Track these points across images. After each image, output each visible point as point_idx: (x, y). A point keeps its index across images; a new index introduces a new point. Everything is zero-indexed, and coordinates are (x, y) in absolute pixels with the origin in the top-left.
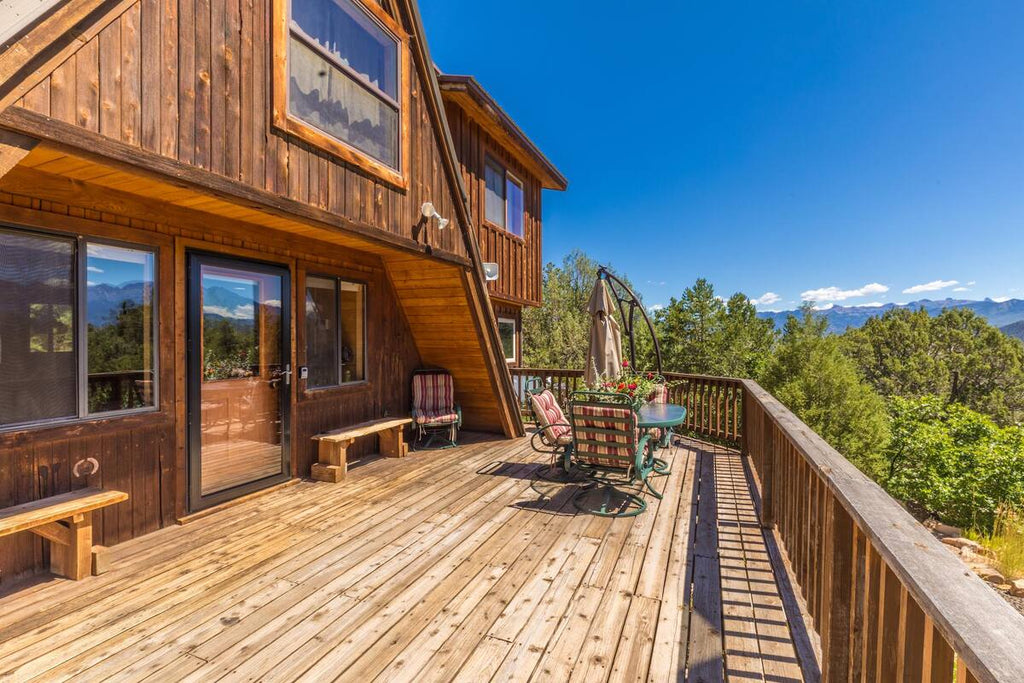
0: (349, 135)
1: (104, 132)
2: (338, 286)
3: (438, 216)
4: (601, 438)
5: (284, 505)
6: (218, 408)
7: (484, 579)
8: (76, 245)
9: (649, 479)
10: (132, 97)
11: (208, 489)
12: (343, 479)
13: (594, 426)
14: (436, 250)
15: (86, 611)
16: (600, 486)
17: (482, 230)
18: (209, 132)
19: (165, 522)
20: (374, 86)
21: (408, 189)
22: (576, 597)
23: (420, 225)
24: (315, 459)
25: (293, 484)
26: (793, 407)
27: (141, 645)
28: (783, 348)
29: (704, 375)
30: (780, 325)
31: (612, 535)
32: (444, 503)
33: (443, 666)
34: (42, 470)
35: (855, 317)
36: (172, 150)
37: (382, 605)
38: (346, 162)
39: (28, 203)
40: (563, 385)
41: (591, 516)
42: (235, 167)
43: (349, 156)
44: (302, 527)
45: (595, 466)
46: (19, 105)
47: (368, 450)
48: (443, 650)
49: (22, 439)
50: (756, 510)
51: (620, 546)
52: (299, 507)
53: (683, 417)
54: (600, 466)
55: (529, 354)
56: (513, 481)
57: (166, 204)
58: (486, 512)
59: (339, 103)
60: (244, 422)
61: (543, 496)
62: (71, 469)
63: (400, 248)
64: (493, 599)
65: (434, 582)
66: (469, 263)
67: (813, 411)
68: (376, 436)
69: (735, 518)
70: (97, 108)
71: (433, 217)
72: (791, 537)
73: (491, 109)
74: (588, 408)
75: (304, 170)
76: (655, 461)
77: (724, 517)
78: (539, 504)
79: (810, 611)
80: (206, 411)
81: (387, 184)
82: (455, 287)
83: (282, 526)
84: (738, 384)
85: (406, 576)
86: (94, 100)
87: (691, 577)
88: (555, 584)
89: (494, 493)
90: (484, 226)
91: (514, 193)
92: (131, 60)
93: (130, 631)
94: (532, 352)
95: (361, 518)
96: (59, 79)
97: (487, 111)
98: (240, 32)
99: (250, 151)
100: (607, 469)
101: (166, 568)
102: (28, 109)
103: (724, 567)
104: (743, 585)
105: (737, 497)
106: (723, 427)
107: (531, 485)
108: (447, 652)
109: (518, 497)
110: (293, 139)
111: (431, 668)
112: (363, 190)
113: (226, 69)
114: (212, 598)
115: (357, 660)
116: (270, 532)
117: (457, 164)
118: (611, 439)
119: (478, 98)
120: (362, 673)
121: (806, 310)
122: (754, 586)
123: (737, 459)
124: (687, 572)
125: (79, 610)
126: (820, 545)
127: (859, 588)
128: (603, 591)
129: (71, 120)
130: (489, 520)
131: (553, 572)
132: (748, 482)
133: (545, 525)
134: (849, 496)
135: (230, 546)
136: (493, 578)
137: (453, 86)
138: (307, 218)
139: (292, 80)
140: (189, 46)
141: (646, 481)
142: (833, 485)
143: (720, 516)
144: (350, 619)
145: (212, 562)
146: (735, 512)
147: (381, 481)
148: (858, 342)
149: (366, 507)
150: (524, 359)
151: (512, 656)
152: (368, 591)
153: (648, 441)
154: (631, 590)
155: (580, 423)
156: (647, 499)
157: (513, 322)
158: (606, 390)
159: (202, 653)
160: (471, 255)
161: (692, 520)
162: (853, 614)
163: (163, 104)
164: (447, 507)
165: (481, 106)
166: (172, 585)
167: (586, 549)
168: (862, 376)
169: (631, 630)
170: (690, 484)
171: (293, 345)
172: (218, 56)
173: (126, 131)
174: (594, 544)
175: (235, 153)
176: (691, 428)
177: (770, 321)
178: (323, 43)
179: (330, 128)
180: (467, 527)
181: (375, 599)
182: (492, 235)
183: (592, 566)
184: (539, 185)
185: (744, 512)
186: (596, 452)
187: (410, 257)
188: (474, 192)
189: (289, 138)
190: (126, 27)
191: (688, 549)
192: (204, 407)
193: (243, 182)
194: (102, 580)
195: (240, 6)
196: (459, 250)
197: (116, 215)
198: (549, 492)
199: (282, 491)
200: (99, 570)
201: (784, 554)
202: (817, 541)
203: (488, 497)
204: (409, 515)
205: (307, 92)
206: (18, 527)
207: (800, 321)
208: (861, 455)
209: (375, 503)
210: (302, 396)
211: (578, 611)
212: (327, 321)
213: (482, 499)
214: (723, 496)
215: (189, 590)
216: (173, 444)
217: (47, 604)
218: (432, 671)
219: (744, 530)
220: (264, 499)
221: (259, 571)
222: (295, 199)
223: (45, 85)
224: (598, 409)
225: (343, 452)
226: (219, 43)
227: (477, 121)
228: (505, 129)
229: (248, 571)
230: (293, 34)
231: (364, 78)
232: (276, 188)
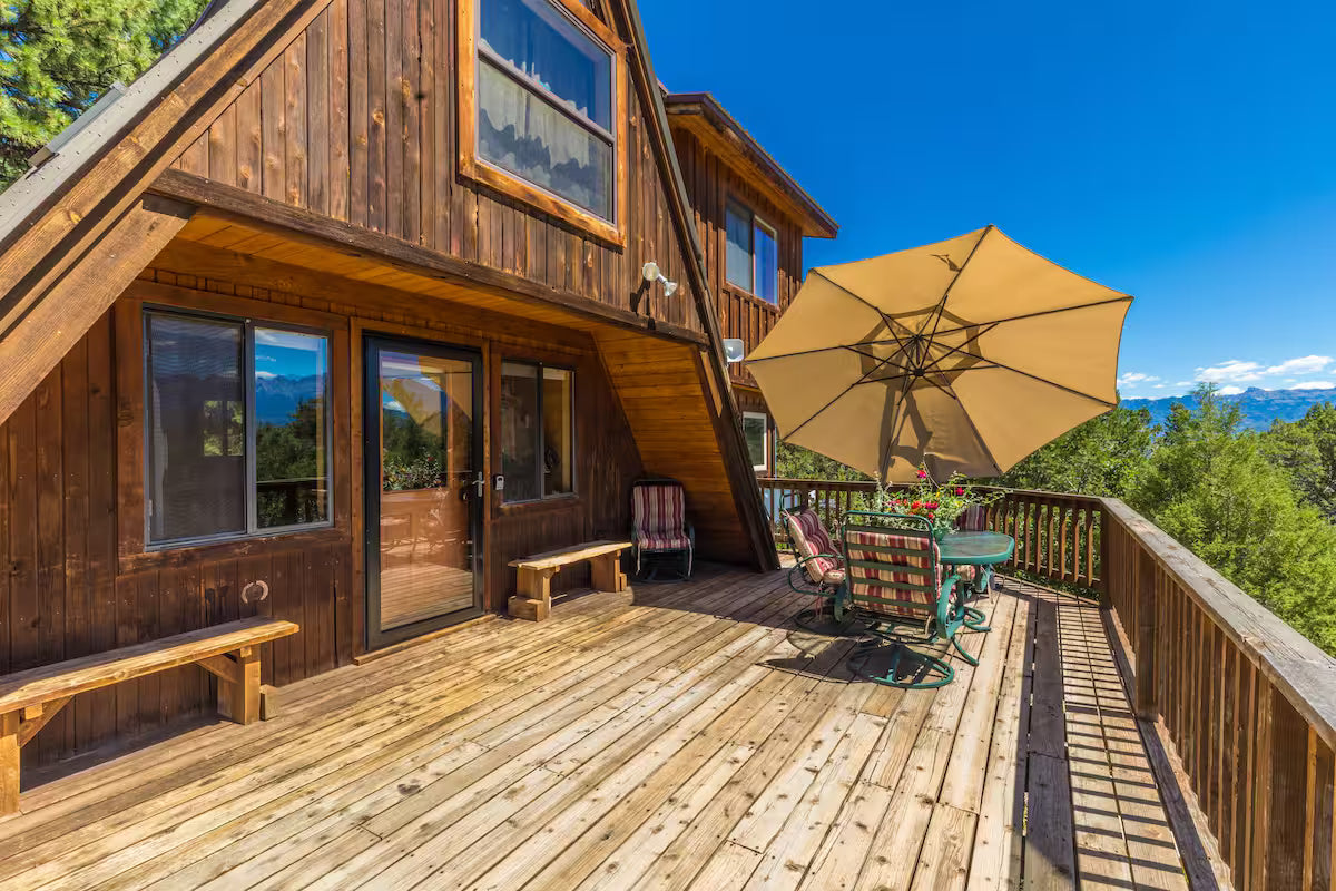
0: (551, 181)
1: (267, 194)
2: (540, 373)
3: (664, 279)
4: (887, 576)
5: (477, 646)
6: (401, 525)
7: (724, 761)
8: (243, 331)
9: (957, 637)
10: (298, 149)
11: (390, 622)
12: (546, 617)
13: (876, 561)
14: (661, 323)
15: (253, 764)
16: (886, 643)
17: (722, 296)
18: (384, 184)
19: (341, 662)
20: (583, 115)
21: (625, 245)
22: (853, 798)
23: (641, 292)
24: (512, 590)
25: (487, 621)
26: (1185, 539)
27: (309, 810)
28: (1165, 452)
29: (1039, 490)
30: (1159, 418)
31: (903, 713)
32: (672, 655)
33: (668, 876)
34: (209, 593)
35: (1286, 405)
36: (342, 211)
37: (591, 785)
38: (548, 215)
39: (193, 283)
40: (832, 502)
41: (872, 685)
42: (415, 227)
43: (551, 206)
44: (495, 676)
45: (878, 616)
46: (176, 166)
47: (578, 581)
48: (668, 854)
49: (188, 558)
50: (1126, 690)
51: (915, 730)
52: (492, 650)
53: (1009, 550)
54: (884, 615)
55: (785, 460)
56: (763, 630)
57: (341, 278)
58: (727, 670)
59: (538, 140)
60: (432, 541)
61: (804, 652)
62: (239, 593)
63: (615, 323)
64: (736, 789)
65: (659, 761)
66: (704, 340)
67: (1217, 546)
68: (587, 564)
69: (1092, 701)
70: (258, 164)
71: (658, 280)
72: (1188, 737)
73: (733, 135)
74: (868, 534)
75: (496, 228)
76: (966, 611)
77: (1075, 699)
78: (799, 664)
79: (1226, 856)
80: (387, 527)
81: (598, 241)
82: (688, 371)
83: (471, 674)
84: (1094, 505)
85: (624, 748)
86: (256, 157)
87: (1024, 782)
88: (822, 777)
89: (738, 645)
90: (724, 291)
91: (764, 246)
92: (296, 105)
93: (297, 792)
94: (789, 456)
95: (567, 668)
96: (217, 134)
97: (728, 138)
98: (420, 59)
99: (433, 208)
100: (894, 620)
101: (340, 717)
102: (186, 170)
103: (1076, 774)
104: (1109, 805)
105: (1095, 669)
106: (1071, 566)
107: (788, 637)
108: (675, 857)
109: (769, 653)
110: (483, 190)
111: (654, 876)
112: (568, 249)
113: (403, 106)
114: (389, 759)
115: (559, 855)
116: (458, 680)
117: (689, 211)
118: (901, 578)
119: (716, 121)
120: (564, 874)
121: (1202, 397)
122: (1125, 807)
123: (1093, 614)
124: (1017, 776)
125: (246, 760)
126: (1242, 757)
127: (1320, 834)
128: (891, 793)
129: (231, 182)
130: (732, 680)
131: (818, 760)
132: (1112, 648)
133: (808, 692)
134: (1302, 688)
135: (413, 694)
136: (736, 761)
137: (683, 108)
138: (502, 288)
139: (482, 114)
140: (361, 82)
141: (953, 639)
142: (1271, 669)
143: (1068, 697)
144: (551, 800)
145: (391, 713)
146: (1091, 692)
147: (593, 621)
148: (1292, 443)
149: (574, 654)
150: (779, 465)
151: (761, 873)
152: (573, 766)
153: (957, 583)
154: (932, 795)
155: (856, 555)
156: (955, 665)
157: (763, 416)
158: (893, 510)
159: (377, 826)
160: (707, 330)
161: (1024, 700)
162: (1308, 874)
163: (332, 157)
164: (676, 661)
165: (720, 131)
166: (346, 739)
167: (866, 730)
168: (1300, 494)
169: (932, 854)
170: (1020, 647)
171: (487, 448)
172: (394, 92)
173: (292, 190)
174: (878, 724)
175: (415, 210)
176: (1021, 566)
177: (1143, 413)
178: (518, 65)
179: (529, 173)
180: (702, 689)
181: (583, 777)
182: (734, 302)
183: (875, 756)
184: (798, 232)
185: (1107, 693)
186: (879, 596)
187: (628, 334)
188: (711, 246)
189: (478, 189)
190: (291, 65)
191: (1019, 741)
192: (384, 522)
193: (424, 246)
194: (272, 726)
195: (419, 27)
196: (692, 323)
197: (286, 293)
198: (812, 647)
199: (474, 628)
200: (268, 715)
201: (1176, 763)
202: (1235, 748)
203: (731, 650)
204: (628, 668)
205: (500, 128)
206: (183, 660)
207: (1195, 413)
208: (1301, 615)
209: (585, 649)
210: (497, 512)
211: (854, 819)
212: (527, 418)
213: (722, 652)
214: (1071, 666)
215: (366, 746)
216: (349, 566)
217: (213, 750)
218: (654, 882)
219: (1107, 721)
220: (452, 638)
221: (445, 727)
222: (485, 264)
223: (204, 140)
224: (883, 536)
225: (546, 582)
226: (395, 75)
227: (715, 152)
228: (752, 159)
229: (431, 728)
230: (482, 56)
231: (570, 106)
232: (463, 252)
